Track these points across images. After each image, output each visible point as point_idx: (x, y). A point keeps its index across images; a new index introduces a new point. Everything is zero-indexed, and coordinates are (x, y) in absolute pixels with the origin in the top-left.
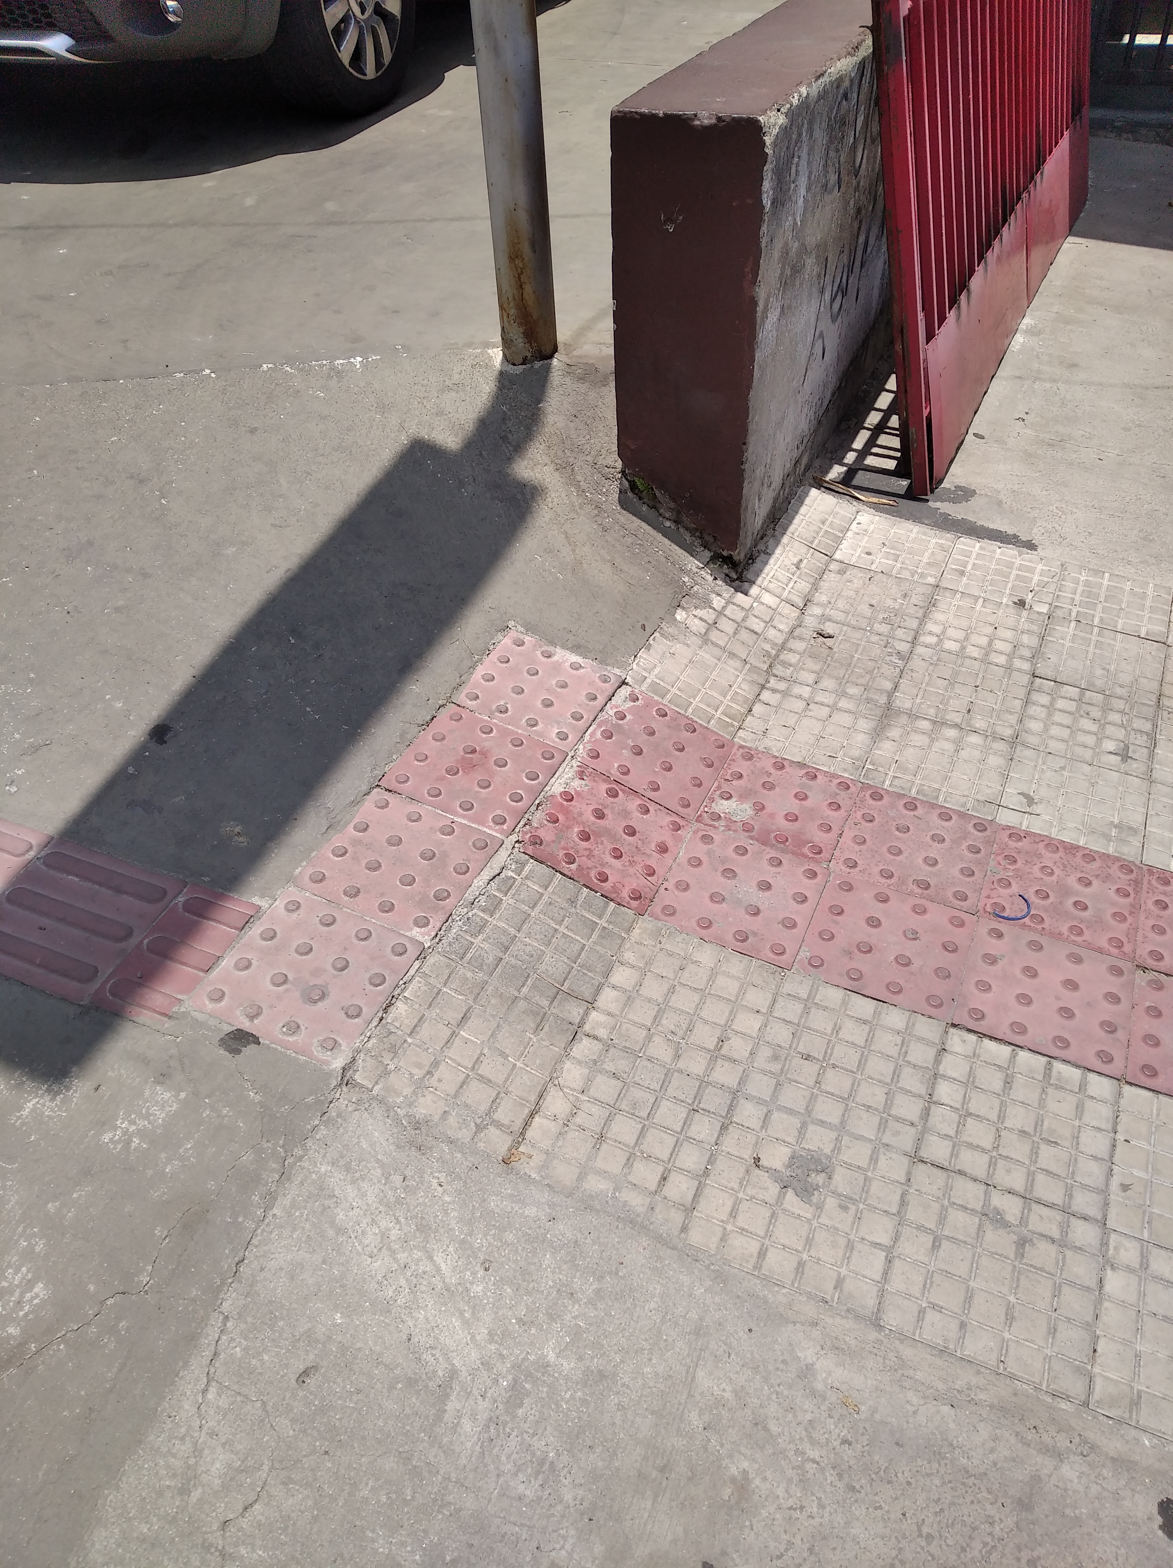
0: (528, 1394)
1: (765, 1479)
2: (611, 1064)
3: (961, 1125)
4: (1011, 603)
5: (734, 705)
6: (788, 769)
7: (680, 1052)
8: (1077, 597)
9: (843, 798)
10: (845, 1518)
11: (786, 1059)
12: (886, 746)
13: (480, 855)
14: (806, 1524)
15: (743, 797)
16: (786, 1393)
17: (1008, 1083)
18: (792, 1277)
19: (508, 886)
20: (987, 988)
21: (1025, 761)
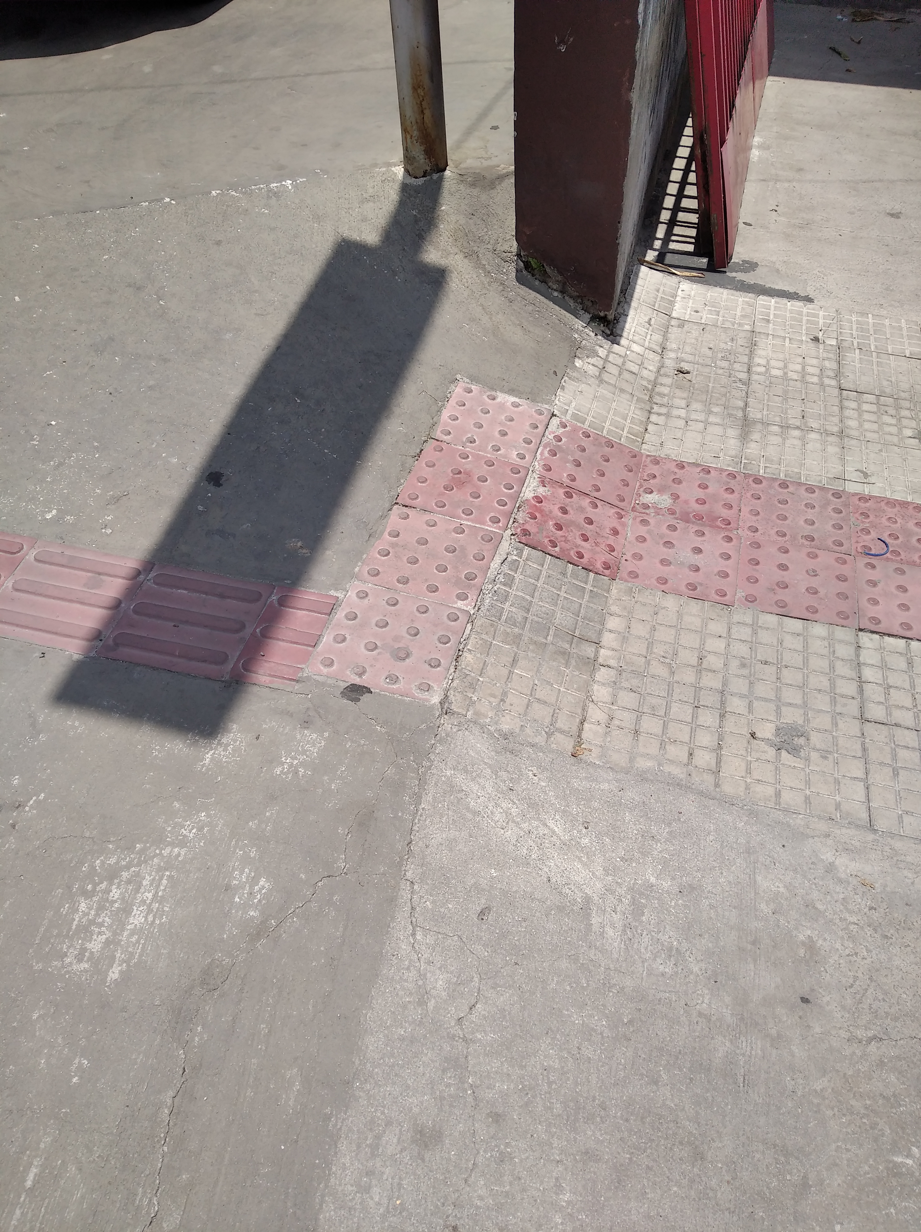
0: (645, 906)
1: (825, 940)
2: (627, 682)
3: (887, 694)
4: (809, 340)
5: (634, 426)
6: (687, 468)
7: (673, 669)
8: (854, 332)
9: (733, 484)
10: (887, 956)
11: (751, 666)
12: (752, 446)
13: (489, 546)
14: (862, 963)
15: (662, 490)
16: (821, 883)
17: (910, 663)
18: (804, 806)
19: (515, 566)
20: (875, 602)
21: (852, 448)
